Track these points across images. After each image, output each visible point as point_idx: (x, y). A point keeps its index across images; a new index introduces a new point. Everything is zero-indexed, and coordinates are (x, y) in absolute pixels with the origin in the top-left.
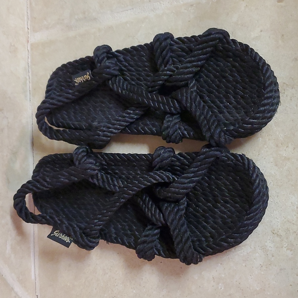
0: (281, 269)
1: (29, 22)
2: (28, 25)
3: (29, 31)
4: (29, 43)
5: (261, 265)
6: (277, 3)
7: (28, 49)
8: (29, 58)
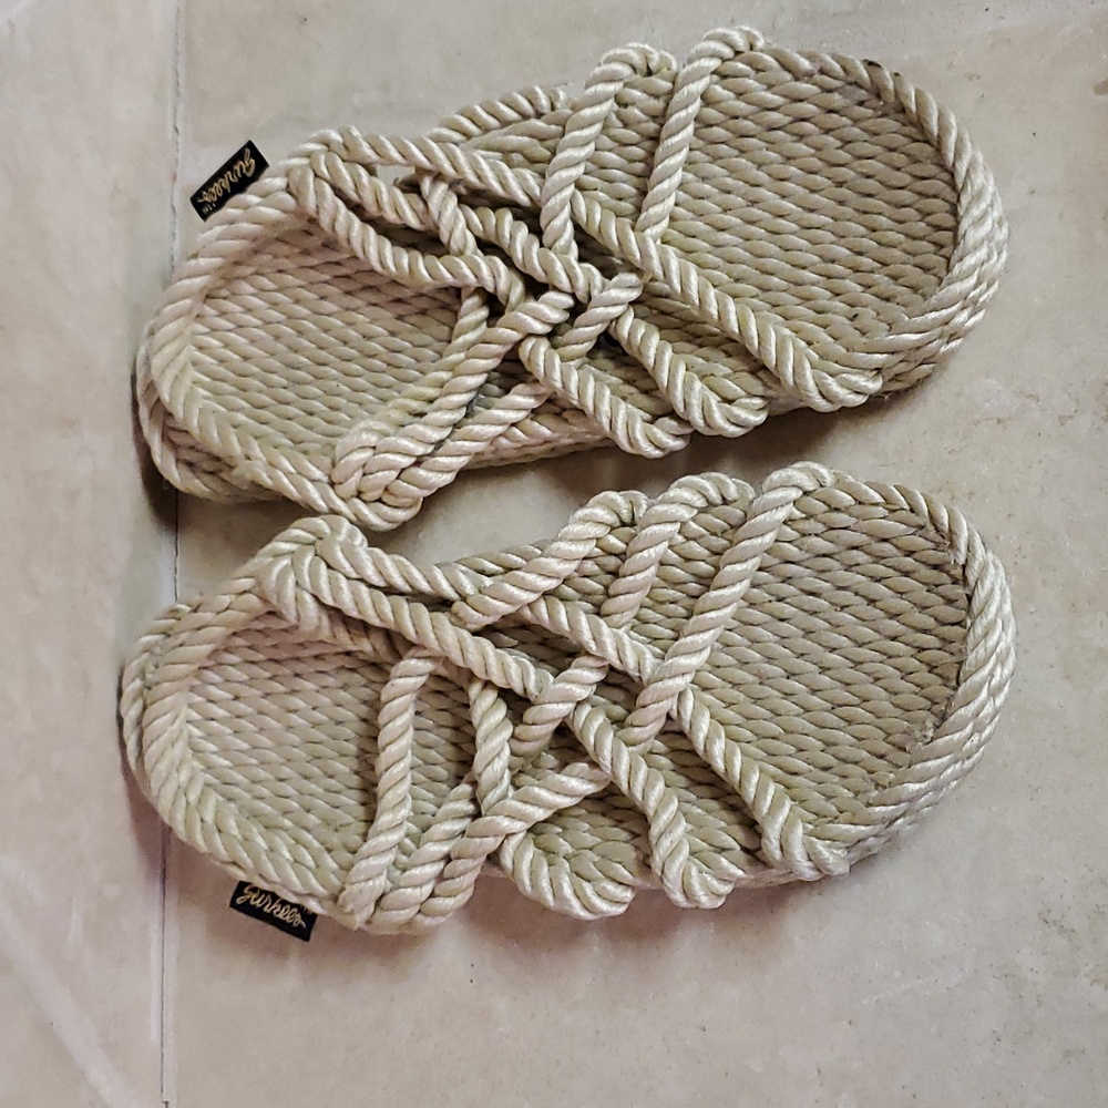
0: (1067, 1053)
1: (181, 107)
2: (175, 117)
3: (180, 139)
4: (178, 185)
5: (994, 1032)
6: (1092, 93)
7: (174, 202)
8: (177, 237)
